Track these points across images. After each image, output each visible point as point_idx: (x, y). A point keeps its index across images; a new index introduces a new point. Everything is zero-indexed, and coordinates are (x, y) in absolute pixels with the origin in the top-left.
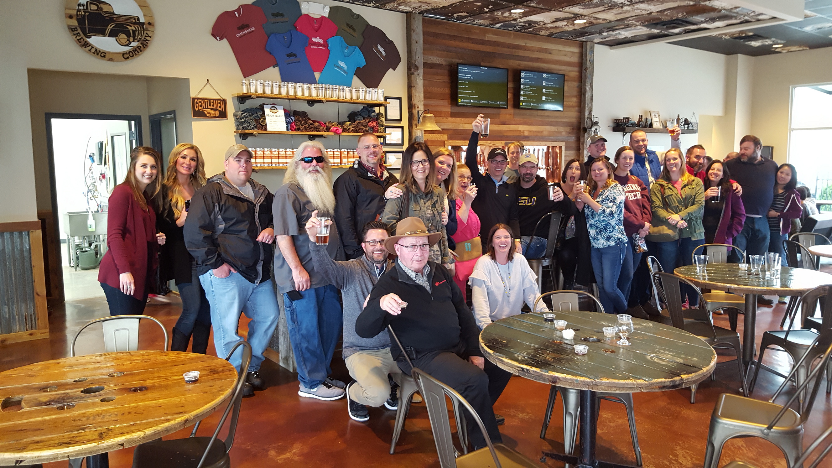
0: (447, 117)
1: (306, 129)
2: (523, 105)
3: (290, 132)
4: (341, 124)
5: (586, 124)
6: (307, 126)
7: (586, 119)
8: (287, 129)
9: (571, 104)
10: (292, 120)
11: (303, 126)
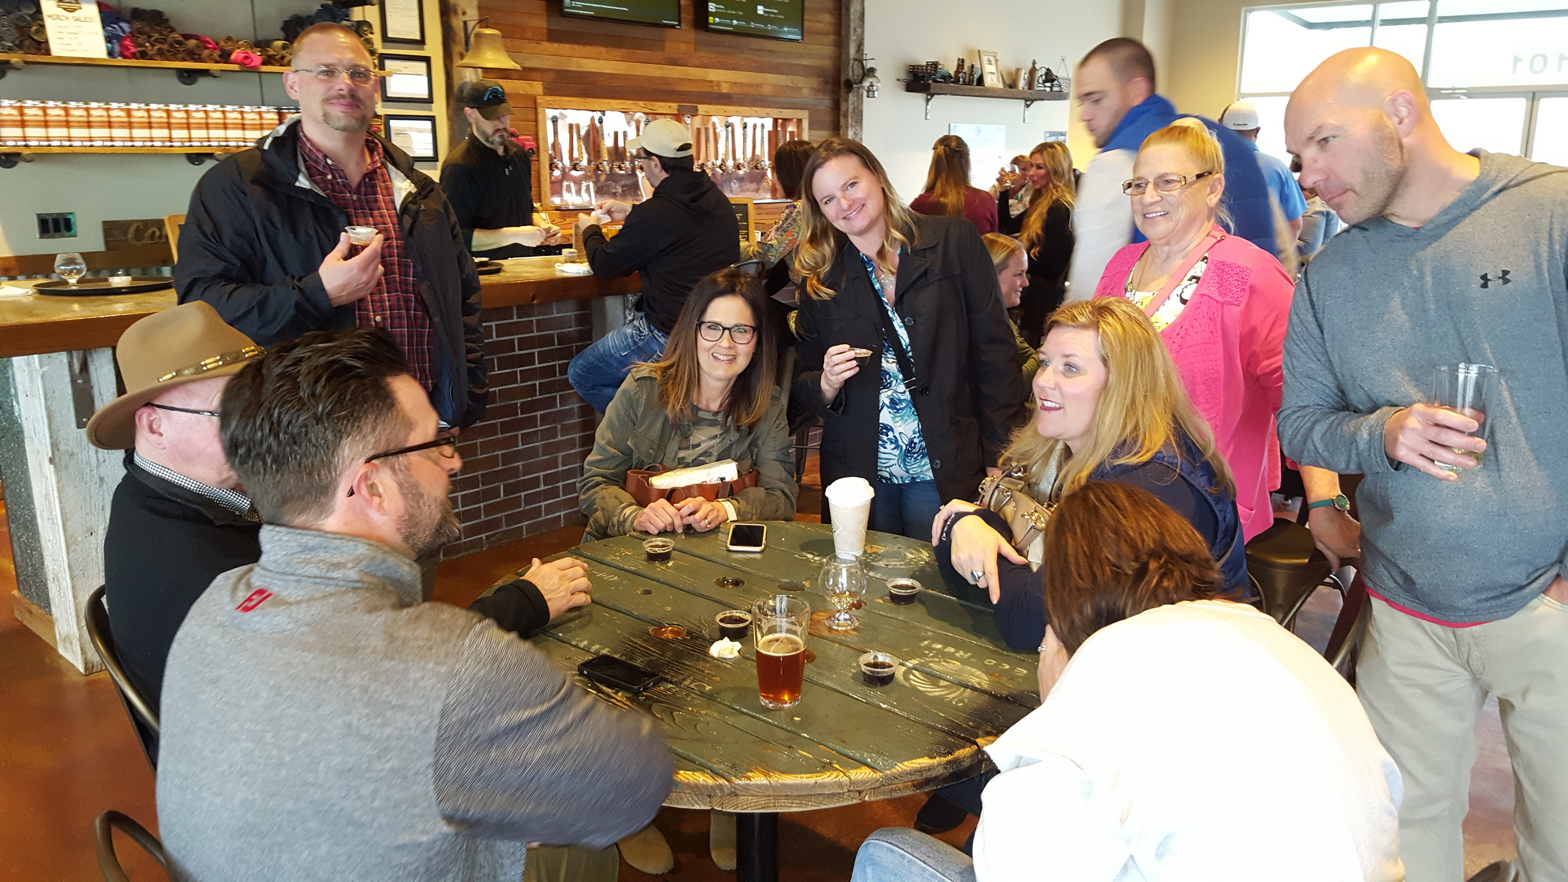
0: (538, 41)
1: (162, 55)
2: (715, 24)
3: (120, 61)
4: (262, 44)
5: (851, 74)
6: (165, 47)
7: (852, 62)
8: (110, 53)
9: (819, 26)
10: (123, 31)
11: (156, 48)
